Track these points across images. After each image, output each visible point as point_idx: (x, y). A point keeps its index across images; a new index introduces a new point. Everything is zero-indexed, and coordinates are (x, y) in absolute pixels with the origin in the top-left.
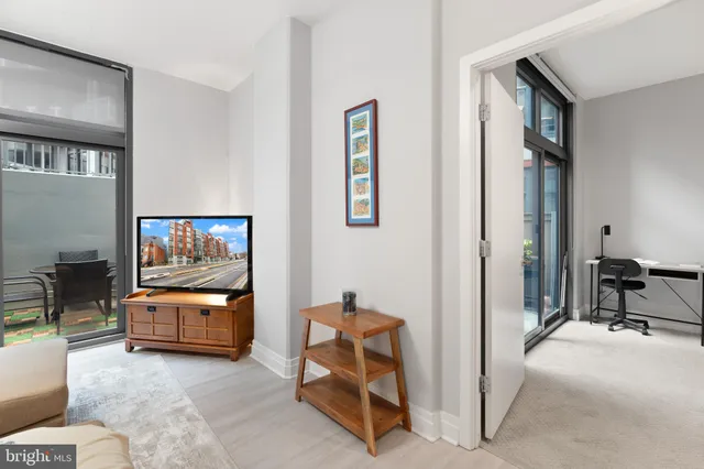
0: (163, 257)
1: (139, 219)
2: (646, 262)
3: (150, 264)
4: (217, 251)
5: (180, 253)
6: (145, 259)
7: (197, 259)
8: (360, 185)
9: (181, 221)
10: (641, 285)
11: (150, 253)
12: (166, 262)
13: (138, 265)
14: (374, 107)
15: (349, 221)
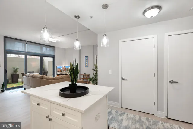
1: (57, 66)
3: (59, 72)
5: (64, 70)
7: (66, 71)
9: (64, 67)
11: (59, 70)
13: (57, 72)
14: (88, 57)
15: (85, 67)
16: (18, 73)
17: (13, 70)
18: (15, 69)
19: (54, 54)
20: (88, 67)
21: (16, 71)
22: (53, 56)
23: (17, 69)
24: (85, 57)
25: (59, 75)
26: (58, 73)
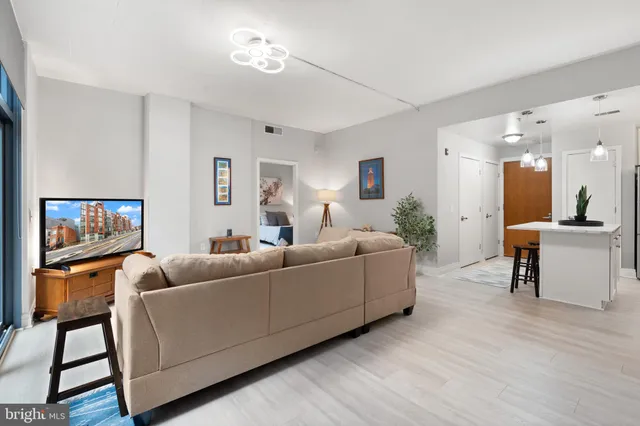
0: (75, 237)
3: (59, 246)
4: (123, 226)
5: (92, 231)
6: (53, 242)
8: (223, 189)
9: (93, 203)
11: (59, 236)
12: (78, 241)
13: (44, 246)
14: (229, 160)
15: (216, 203)
20: (230, 203)
24: (215, 160)
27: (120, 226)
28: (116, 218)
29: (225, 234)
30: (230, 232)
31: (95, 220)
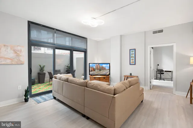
0: (94, 70)
1: (89, 64)
2: (164, 70)
3: (92, 71)
4: (104, 69)
5: (97, 69)
6: (91, 70)
7: (100, 70)
8: (132, 60)
9: (97, 64)
10: (163, 73)
11: (92, 69)
12: (95, 71)
13: (89, 71)
14: (135, 49)
15: (130, 64)
16: (44, 72)
17: (39, 67)
18: (42, 67)
19: (86, 48)
20: (135, 64)
21: (42, 69)
22: (85, 51)
23: (44, 67)
24: (130, 50)
25: (91, 75)
26: (91, 73)
27: (103, 69)
28: (102, 67)
29: (129, 75)
30: (131, 74)
31: (98, 67)
